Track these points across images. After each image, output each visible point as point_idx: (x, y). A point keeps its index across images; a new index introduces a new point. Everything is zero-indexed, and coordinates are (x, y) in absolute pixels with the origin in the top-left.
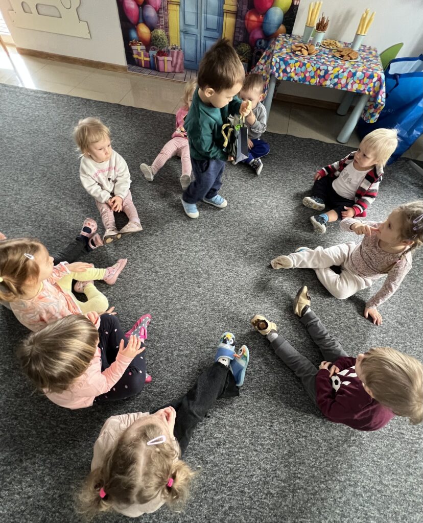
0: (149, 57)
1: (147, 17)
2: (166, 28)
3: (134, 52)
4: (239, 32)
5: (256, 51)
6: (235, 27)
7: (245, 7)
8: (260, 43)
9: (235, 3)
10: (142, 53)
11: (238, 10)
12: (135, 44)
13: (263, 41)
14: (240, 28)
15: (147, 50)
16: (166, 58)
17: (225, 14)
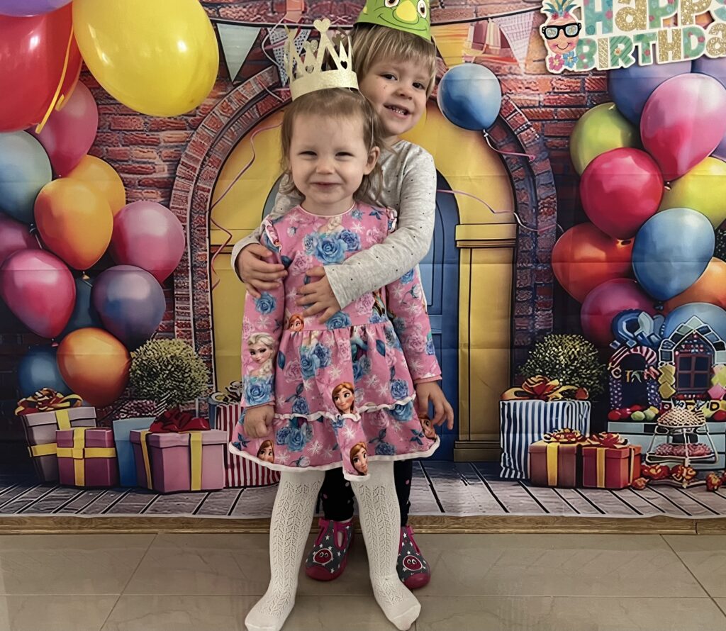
0: (113, 444)
1: (117, 304)
2: (204, 333)
3: (38, 435)
4: (532, 302)
5: (620, 355)
6: (514, 289)
7: (547, 223)
8: (633, 326)
9: (503, 217)
10: (80, 434)
11: (519, 234)
12: (45, 403)
13: (644, 319)
14: (534, 289)
15: (104, 420)
16: (197, 437)
17: (464, 255)
